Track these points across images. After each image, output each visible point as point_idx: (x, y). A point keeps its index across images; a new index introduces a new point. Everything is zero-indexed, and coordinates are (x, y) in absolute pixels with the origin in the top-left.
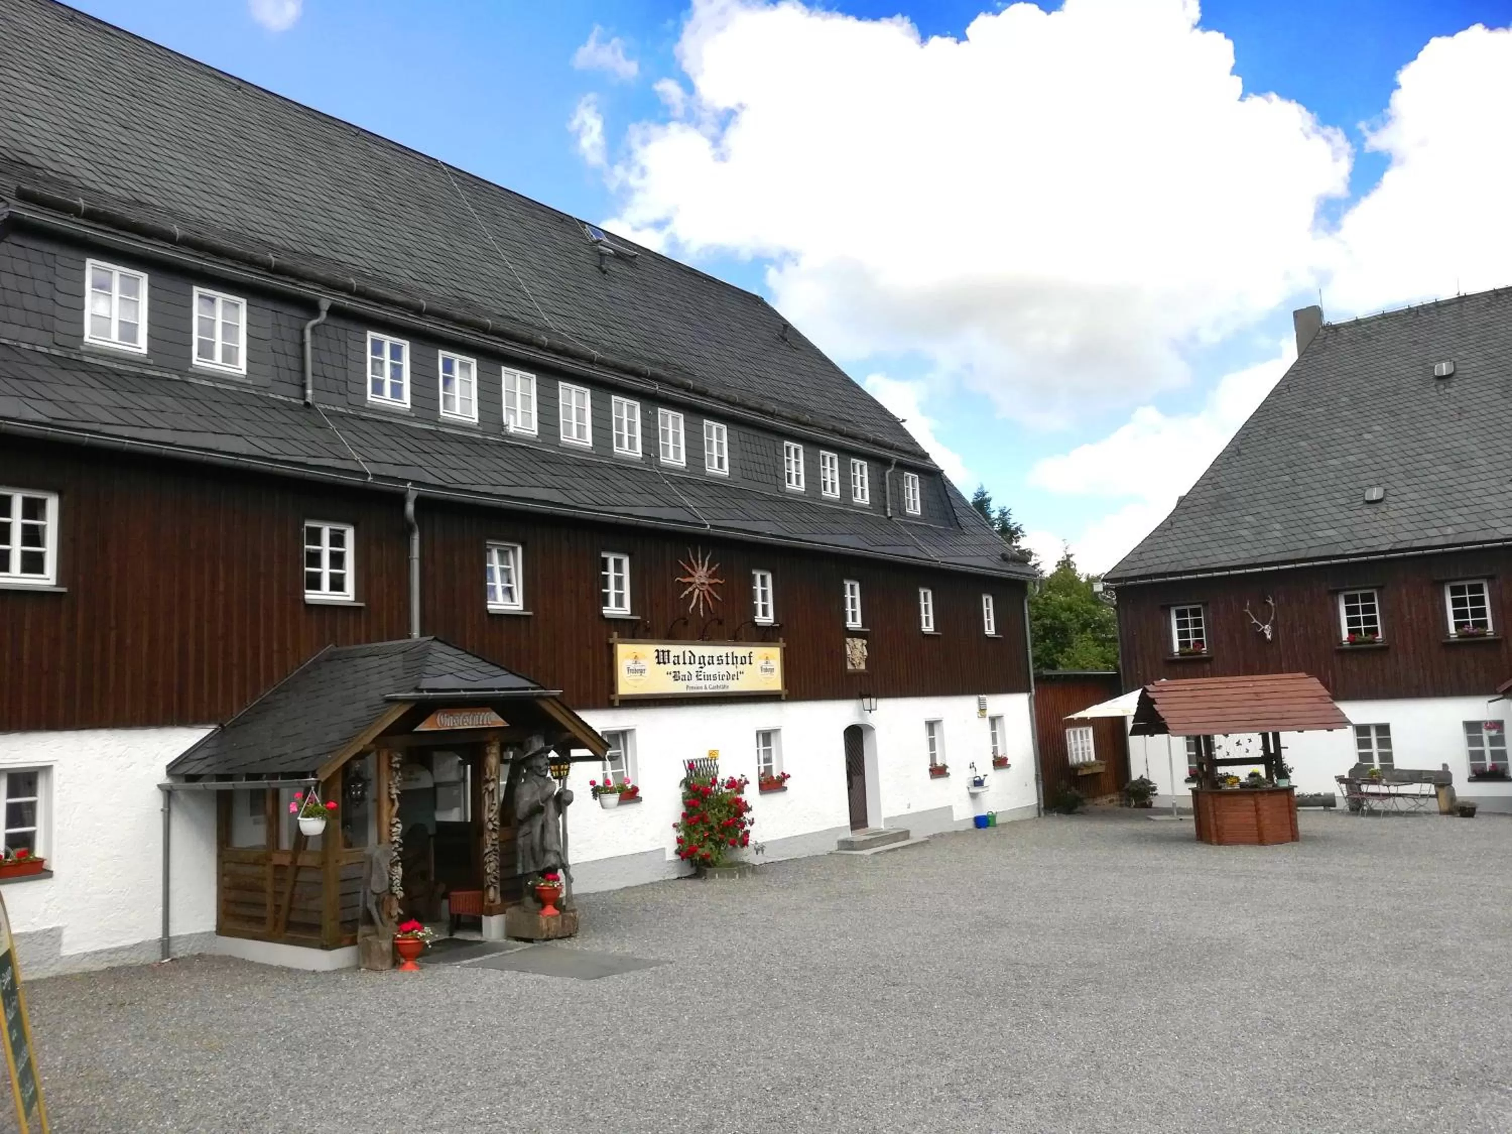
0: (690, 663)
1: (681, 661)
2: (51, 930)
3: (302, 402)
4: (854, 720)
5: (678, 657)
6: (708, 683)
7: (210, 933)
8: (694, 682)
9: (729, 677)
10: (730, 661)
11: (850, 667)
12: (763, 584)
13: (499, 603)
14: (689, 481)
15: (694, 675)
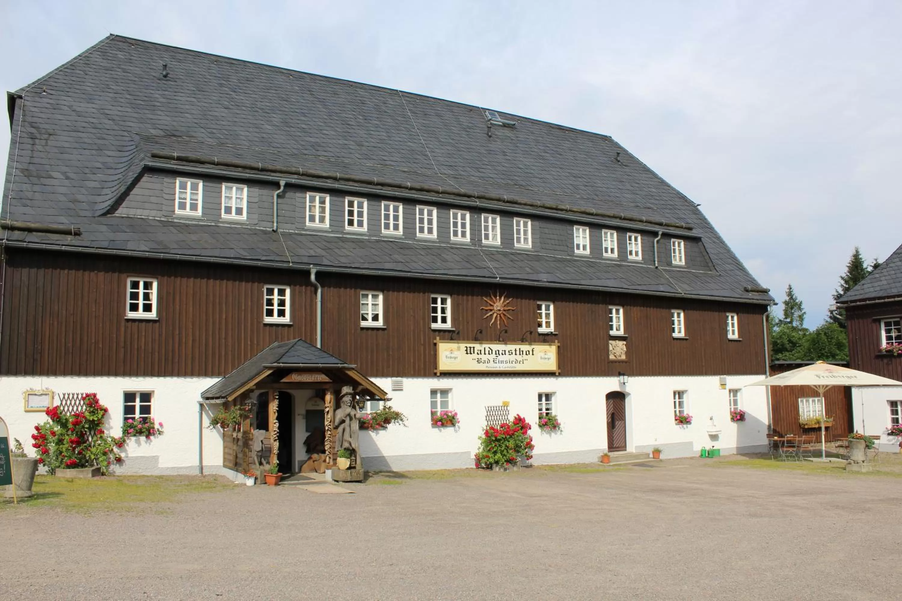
0: (489, 354)
1: (483, 352)
2: (154, 456)
3: (272, 229)
4: (617, 388)
5: (481, 351)
6: (501, 365)
7: (220, 466)
8: (492, 364)
9: (516, 361)
10: (518, 352)
11: (612, 357)
12: (547, 309)
13: (368, 323)
15: (492, 360)
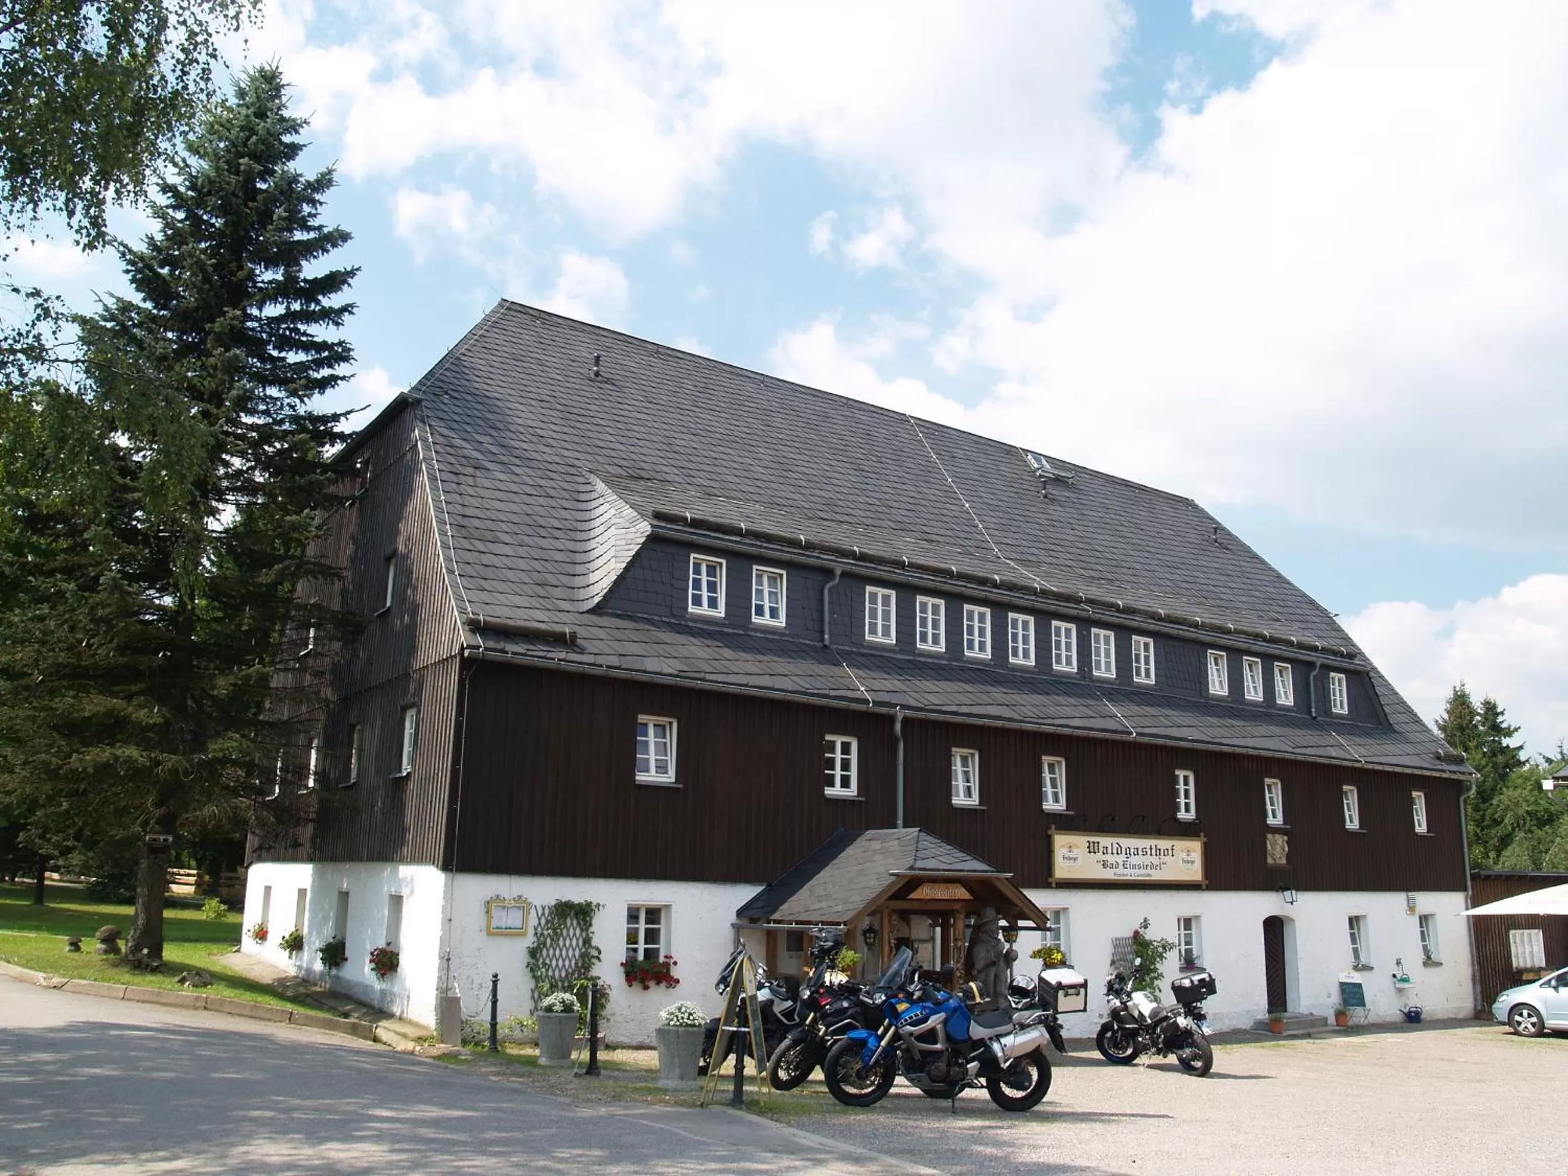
0: (1118, 853)
3: (821, 644)
4: (1273, 911)
5: (1107, 847)
6: (1133, 871)
8: (1121, 870)
9: (1152, 866)
10: (1154, 852)
11: (1270, 861)
12: (1186, 783)
13: (960, 800)
14: (1118, 691)
15: (1121, 863)
